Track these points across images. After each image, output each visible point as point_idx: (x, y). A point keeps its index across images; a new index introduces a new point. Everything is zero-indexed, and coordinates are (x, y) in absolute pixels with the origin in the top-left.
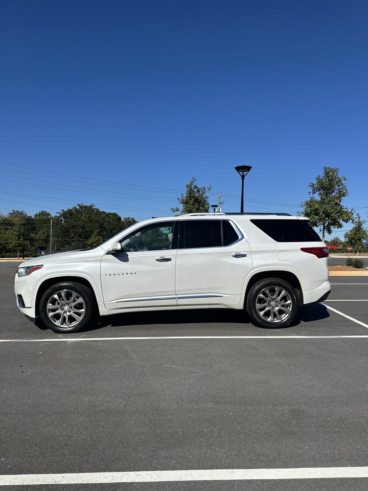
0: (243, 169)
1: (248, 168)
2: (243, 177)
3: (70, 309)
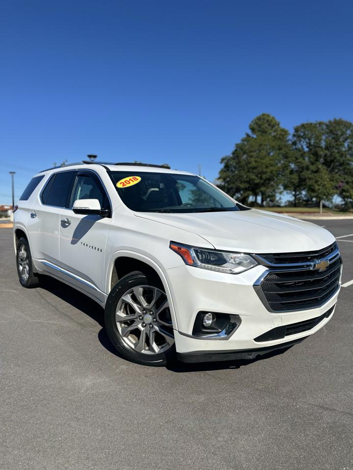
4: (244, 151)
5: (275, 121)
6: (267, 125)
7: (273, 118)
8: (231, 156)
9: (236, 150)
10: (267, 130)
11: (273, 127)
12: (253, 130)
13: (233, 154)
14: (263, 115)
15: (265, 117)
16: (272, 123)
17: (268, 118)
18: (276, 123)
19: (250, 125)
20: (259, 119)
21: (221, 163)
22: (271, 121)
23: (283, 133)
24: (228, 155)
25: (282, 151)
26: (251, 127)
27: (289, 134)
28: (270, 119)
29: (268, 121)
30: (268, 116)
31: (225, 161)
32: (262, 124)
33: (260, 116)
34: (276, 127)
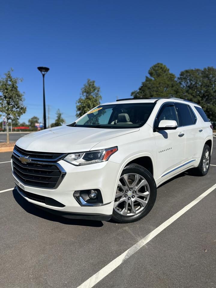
0: (43, 69)
1: (47, 69)
2: (44, 75)
3: (134, 194)
4: (149, 87)
5: (166, 68)
6: (161, 71)
7: (165, 66)
8: (138, 91)
9: (142, 87)
10: (161, 74)
11: (165, 72)
12: (151, 74)
13: (140, 89)
14: (158, 64)
15: (160, 65)
16: (164, 69)
17: (161, 66)
18: (167, 69)
19: (149, 71)
20: (155, 66)
21: (132, 95)
22: (164, 68)
23: (172, 76)
24: (136, 90)
25: (174, 88)
26: (150, 72)
27: (176, 77)
28: (163, 66)
29: (161, 68)
30: (162, 64)
31: (134, 94)
32: (158, 70)
33: (156, 65)
34: (167, 72)
